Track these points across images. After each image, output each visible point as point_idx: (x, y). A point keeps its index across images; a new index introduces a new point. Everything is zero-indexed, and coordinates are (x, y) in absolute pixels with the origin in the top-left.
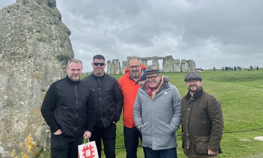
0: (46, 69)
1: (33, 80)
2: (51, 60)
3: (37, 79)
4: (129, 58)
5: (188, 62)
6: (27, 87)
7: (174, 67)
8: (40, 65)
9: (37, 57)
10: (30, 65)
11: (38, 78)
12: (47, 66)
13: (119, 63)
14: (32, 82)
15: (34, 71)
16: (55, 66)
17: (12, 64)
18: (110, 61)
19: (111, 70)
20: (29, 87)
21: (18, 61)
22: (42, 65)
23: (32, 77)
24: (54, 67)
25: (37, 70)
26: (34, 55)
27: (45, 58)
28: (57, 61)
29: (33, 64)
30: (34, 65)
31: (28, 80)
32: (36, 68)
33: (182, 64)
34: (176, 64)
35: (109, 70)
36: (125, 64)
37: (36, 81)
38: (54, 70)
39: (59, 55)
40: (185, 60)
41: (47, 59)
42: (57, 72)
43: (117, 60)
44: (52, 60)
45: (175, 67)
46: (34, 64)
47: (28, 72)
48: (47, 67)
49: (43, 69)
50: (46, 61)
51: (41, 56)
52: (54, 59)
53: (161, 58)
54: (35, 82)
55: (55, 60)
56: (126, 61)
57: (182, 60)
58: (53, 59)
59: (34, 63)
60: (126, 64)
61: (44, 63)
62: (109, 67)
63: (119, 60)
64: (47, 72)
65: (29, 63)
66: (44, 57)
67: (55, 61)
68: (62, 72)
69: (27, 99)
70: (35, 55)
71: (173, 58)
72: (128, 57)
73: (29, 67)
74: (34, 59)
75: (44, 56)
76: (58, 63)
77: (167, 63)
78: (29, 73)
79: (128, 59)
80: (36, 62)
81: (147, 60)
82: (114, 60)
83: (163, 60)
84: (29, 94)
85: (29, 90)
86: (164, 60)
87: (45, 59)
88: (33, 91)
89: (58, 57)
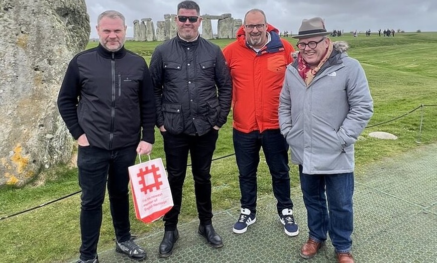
0: (39, 32)
1: (16, 50)
2: (46, 15)
3: (25, 48)
4: (167, 17)
6: (5, 63)
7: (233, 32)
8: (27, 24)
9: (19, 10)
10: (8, 23)
11: (25, 46)
12: (40, 26)
13: (152, 24)
14: (15, 54)
15: (17, 35)
16: (54, 25)
18: (138, 21)
19: (140, 35)
20: (10, 63)
22: (30, 24)
23: (13, 44)
24: (53, 27)
25: (22, 32)
26: (13, 6)
27: (35, 11)
28: (57, 17)
29: (13, 21)
30: (16, 24)
31: (7, 49)
32: (21, 28)
34: (236, 26)
35: (137, 35)
36: (161, 25)
37: (21, 52)
38: (53, 33)
39: (60, 6)
41: (39, 13)
42: (58, 37)
43: (149, 20)
44: (48, 15)
45: (235, 31)
46: (16, 22)
47: (5, 35)
48: (40, 28)
49: (34, 31)
50: (38, 18)
51: (28, 8)
52: (52, 14)
53: (215, 18)
54: (20, 54)
55: (55, 15)
56: (164, 22)
58: (49, 13)
59: (16, 20)
60: (163, 26)
61: (35, 20)
62: (136, 30)
63: (151, 19)
64: (40, 36)
65: (5, 21)
66: (33, 10)
67: (54, 18)
68: (68, 36)
69: (7, 83)
70: (16, 6)
71: (232, 17)
72: (165, 16)
73: (8, 27)
74: (15, 12)
75: (33, 8)
76: (59, 21)
77: (224, 24)
78: (7, 38)
79: (165, 18)
80: (20, 18)
82: (144, 19)
83: (218, 20)
84: (11, 75)
85: (10, 67)
86: (220, 20)
87: (35, 14)
88: (18, 70)
89: (59, 10)
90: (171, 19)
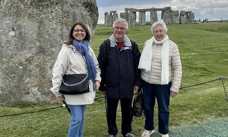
0: (74, 16)
1: (62, 27)
2: (78, 7)
3: (67, 26)
4: (127, 10)
5: (187, 14)
6: (57, 34)
7: (173, 19)
8: (68, 12)
9: (64, 4)
10: (58, 11)
11: (66, 25)
12: (75, 13)
13: (117, 15)
14: (62, 29)
15: (62, 18)
16: (82, 13)
17: (40, 11)
18: (108, 13)
19: (109, 22)
20: (59, 34)
21: (46, 8)
22: (69, 12)
23: (61, 24)
24: (82, 14)
25: (65, 17)
26: (61, 2)
27: (72, 4)
28: (83, 8)
29: (60, 11)
30: (62, 12)
31: (58, 26)
32: (64, 14)
33: (181, 15)
34: (175, 15)
35: (107, 22)
36: (123, 15)
37: (65, 28)
38: (82, 17)
39: (85, 1)
40: (184, 11)
41: (74, 5)
42: (84, 19)
43: (115, 12)
44: (79, 6)
45: (174, 18)
46: (62, 11)
47: (56, 18)
48: (75, 14)
49: (71, 16)
50: (73, 8)
51: (68, 3)
52: (81, 6)
53: (159, 10)
54: (64, 29)
55: (82, 7)
56: (124, 13)
57: (181, 12)
58: (79, 5)
59: (62, 10)
60: (124, 16)
61: (72, 10)
62: (107, 19)
63: (116, 12)
64: (75, 19)
65: (56, 10)
66: (71, 4)
67: (82, 8)
68: (89, 19)
69: (57, 46)
70: (62, 2)
71: (171, 9)
72: (125, 9)
73: (58, 14)
74: (61, 6)
75: (71, 3)
76: (85, 10)
77: (166, 14)
78: (57, 20)
79: (125, 11)
80: (64, 9)
81: (145, 12)
82: (112, 11)
84: (59, 41)
85: (59, 37)
86: (163, 11)
87: (72, 6)
88: (63, 38)
89: (84, 4)
90: (129, 11)
